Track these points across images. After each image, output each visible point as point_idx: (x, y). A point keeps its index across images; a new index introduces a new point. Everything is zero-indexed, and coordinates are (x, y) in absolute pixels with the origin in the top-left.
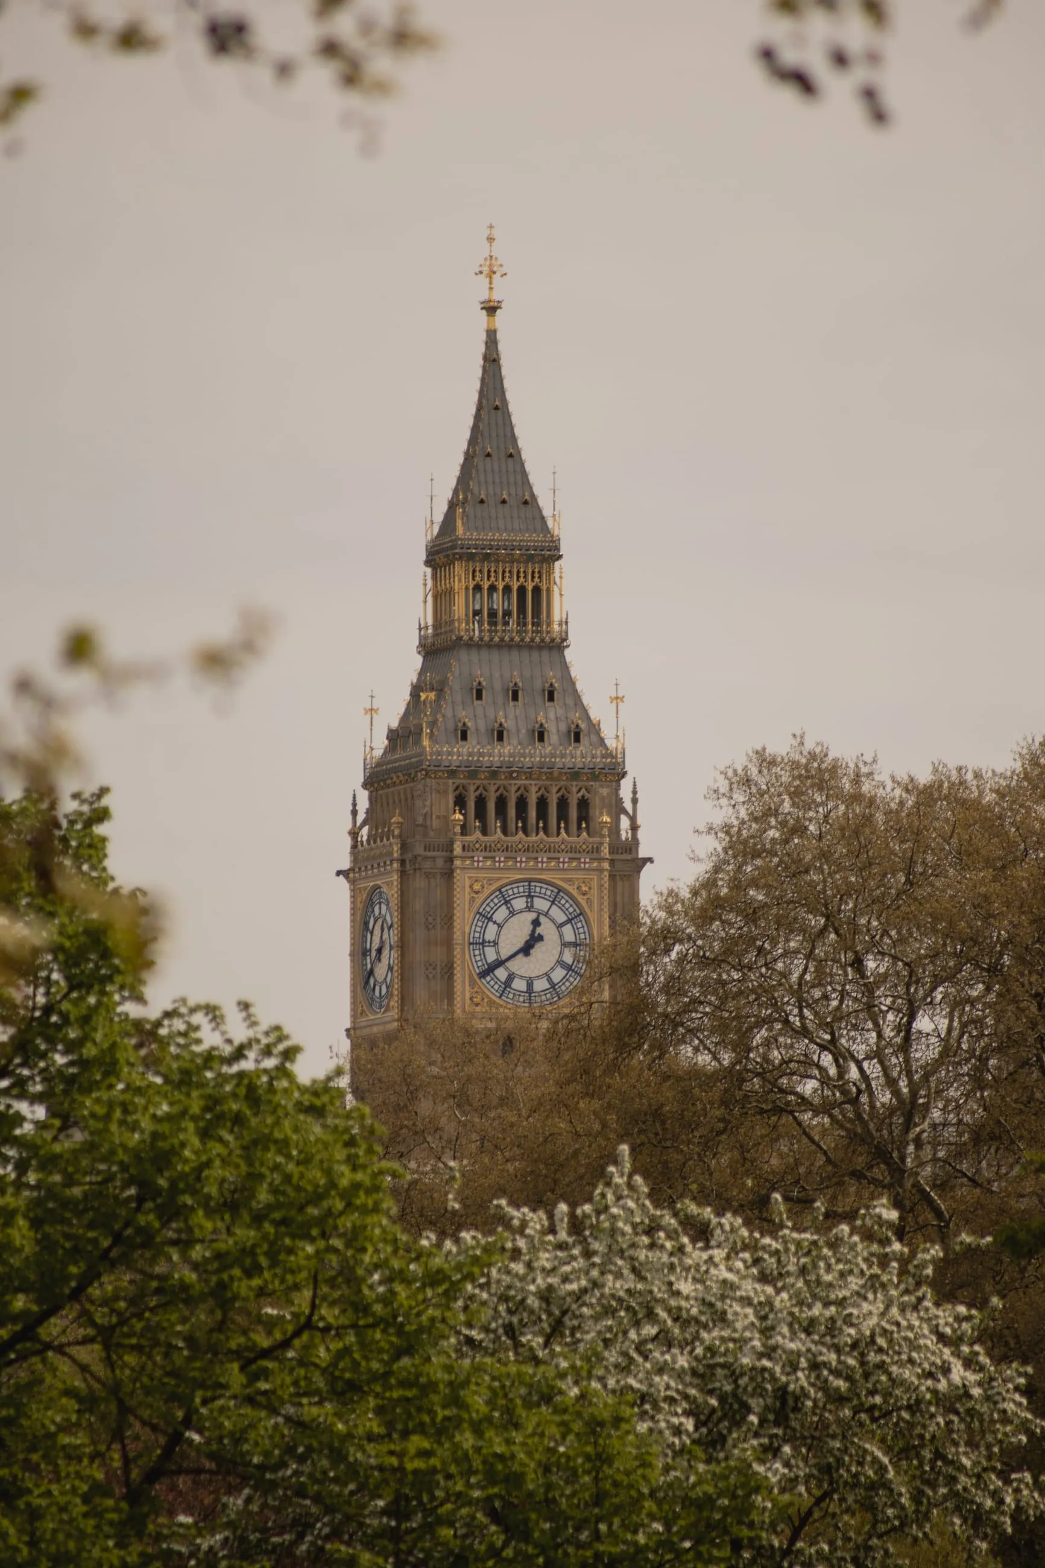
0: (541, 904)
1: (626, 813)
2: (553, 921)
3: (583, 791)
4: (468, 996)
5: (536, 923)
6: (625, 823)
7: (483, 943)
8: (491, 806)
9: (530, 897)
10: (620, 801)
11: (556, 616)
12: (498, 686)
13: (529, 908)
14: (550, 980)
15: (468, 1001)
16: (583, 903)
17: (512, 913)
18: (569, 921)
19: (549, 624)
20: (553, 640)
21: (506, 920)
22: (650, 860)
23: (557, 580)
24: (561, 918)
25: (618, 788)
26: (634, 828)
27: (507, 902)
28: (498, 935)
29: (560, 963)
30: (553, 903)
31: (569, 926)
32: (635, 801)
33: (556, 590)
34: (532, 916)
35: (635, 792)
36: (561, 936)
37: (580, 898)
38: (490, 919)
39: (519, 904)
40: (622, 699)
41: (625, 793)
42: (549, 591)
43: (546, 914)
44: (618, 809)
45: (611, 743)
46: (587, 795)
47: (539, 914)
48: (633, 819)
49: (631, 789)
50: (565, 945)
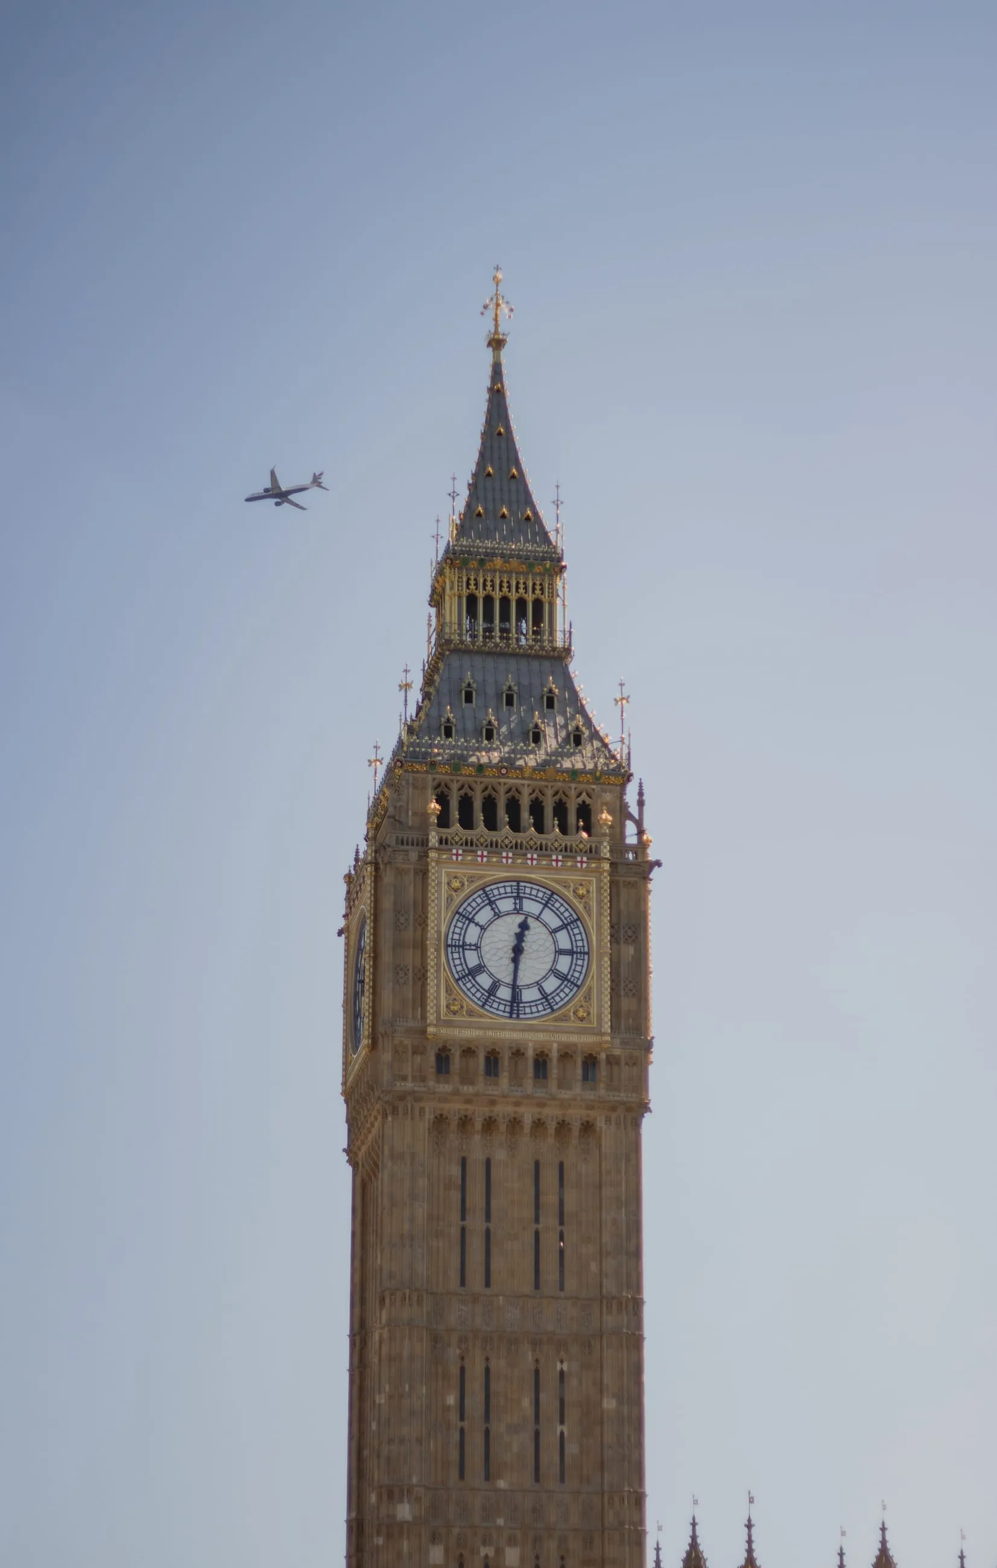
0: (531, 907)
1: (630, 817)
2: (545, 925)
3: (584, 796)
4: (443, 1003)
5: (524, 926)
6: (630, 828)
7: (464, 946)
8: (478, 805)
9: (518, 898)
10: (624, 806)
11: (559, 626)
12: (491, 691)
13: (518, 911)
14: (541, 990)
15: (443, 1009)
16: (580, 907)
17: (498, 915)
18: (564, 926)
19: (552, 632)
20: (554, 649)
21: (491, 922)
22: (658, 864)
23: (560, 593)
24: (555, 923)
25: (622, 792)
26: (641, 832)
27: (491, 903)
28: (480, 938)
29: (554, 972)
30: (545, 905)
31: (564, 932)
32: (641, 803)
33: (559, 601)
34: (520, 919)
35: (641, 794)
36: (555, 942)
37: (575, 901)
38: (471, 920)
39: (506, 905)
40: (627, 699)
41: (631, 796)
42: (552, 605)
43: (537, 918)
44: (622, 813)
45: (615, 748)
46: (588, 801)
47: (527, 916)
48: (639, 823)
49: (637, 790)
50: (560, 952)
